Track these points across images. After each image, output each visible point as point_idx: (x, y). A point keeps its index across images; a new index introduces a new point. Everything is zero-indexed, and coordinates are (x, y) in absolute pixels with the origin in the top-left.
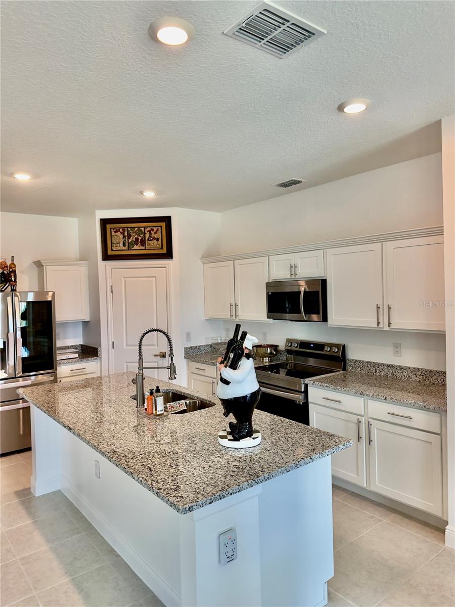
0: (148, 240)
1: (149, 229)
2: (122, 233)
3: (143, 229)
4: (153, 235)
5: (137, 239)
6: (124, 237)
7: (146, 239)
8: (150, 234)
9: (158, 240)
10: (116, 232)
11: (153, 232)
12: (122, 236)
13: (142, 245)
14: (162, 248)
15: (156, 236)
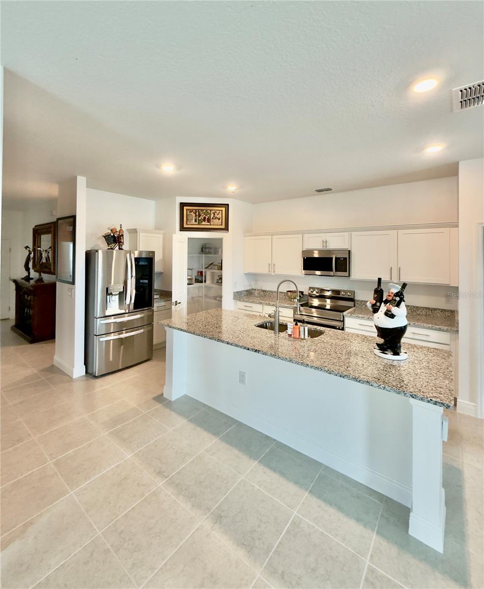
0: (213, 218)
1: (213, 211)
2: (195, 213)
3: (209, 211)
4: (216, 216)
5: (205, 218)
6: (196, 216)
7: (211, 218)
8: (214, 215)
9: (219, 219)
10: (190, 212)
11: (215, 214)
12: (194, 215)
13: (208, 222)
14: (222, 225)
15: (218, 216)
